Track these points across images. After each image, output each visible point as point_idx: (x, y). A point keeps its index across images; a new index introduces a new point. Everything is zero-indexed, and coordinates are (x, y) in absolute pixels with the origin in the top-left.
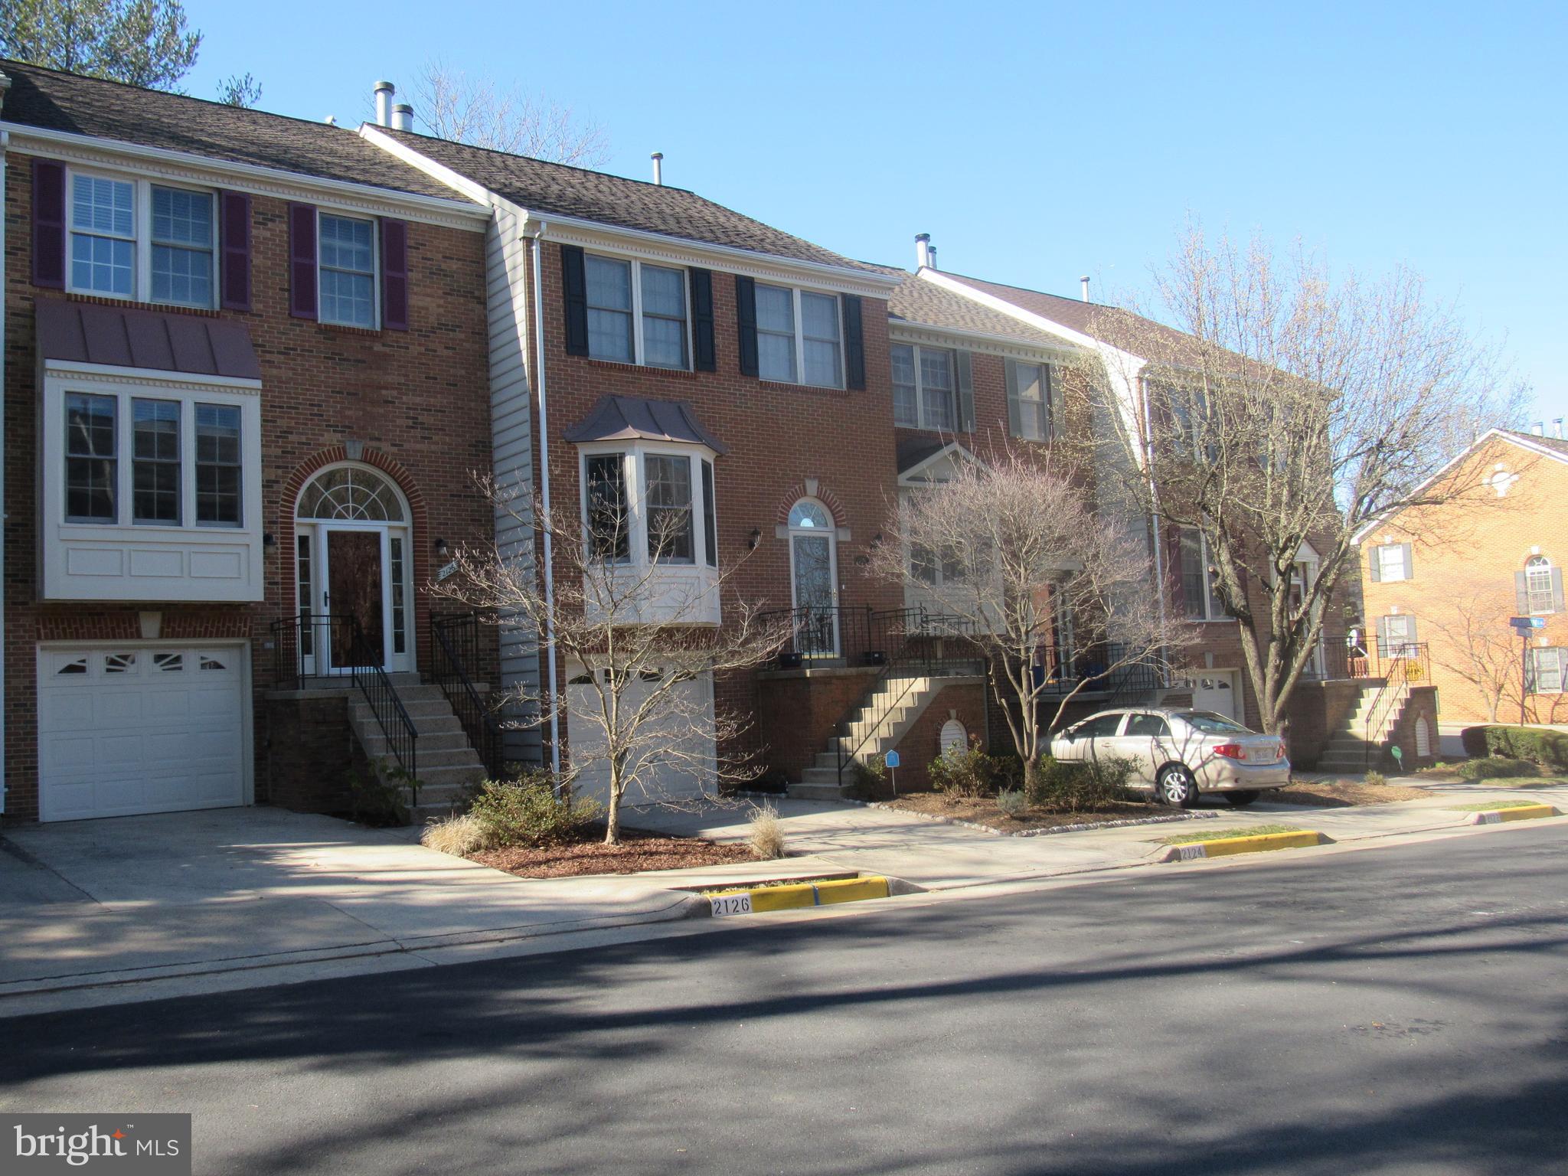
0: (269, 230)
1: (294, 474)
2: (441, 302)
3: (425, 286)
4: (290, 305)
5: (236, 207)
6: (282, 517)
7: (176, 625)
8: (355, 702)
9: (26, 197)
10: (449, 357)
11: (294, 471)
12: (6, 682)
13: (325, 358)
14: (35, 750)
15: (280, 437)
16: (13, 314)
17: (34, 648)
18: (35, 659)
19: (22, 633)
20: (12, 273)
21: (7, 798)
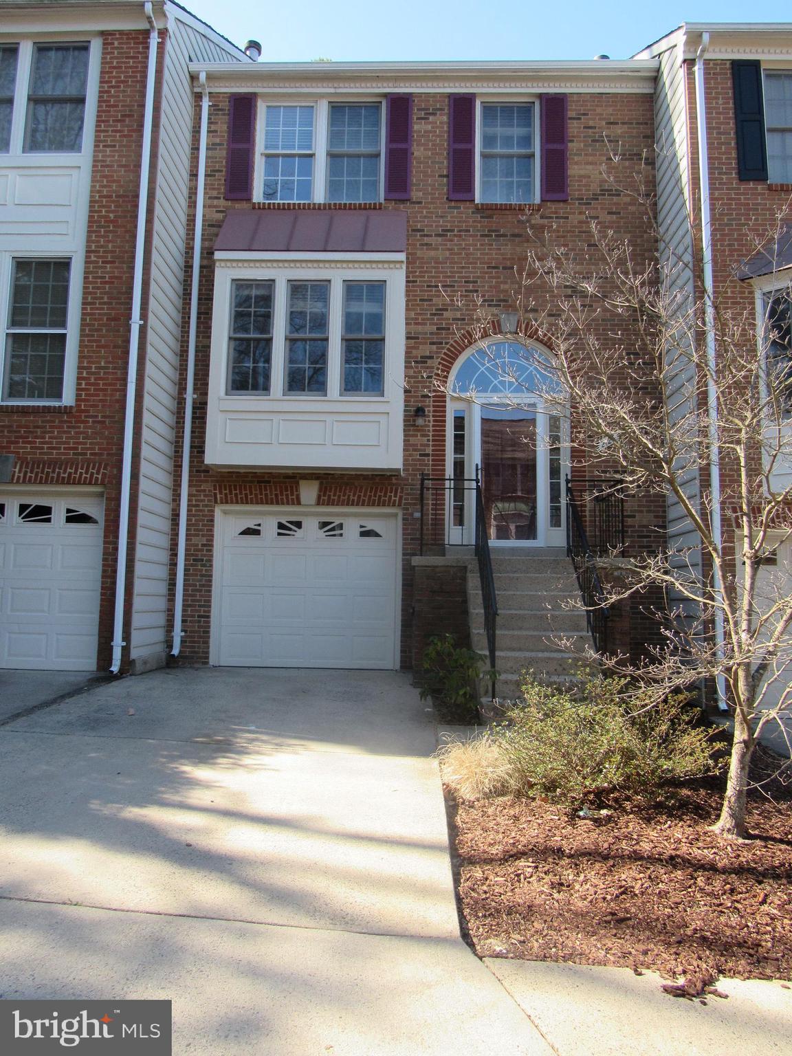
0: (430, 123)
1: (448, 349)
3: (586, 155)
4: (448, 190)
5: (400, 107)
6: (435, 391)
7: (332, 494)
8: (472, 571)
9: (225, 127)
10: (613, 222)
11: (448, 346)
12: (187, 540)
13: (482, 236)
14: (209, 601)
15: (435, 314)
16: (209, 226)
17: (213, 511)
18: (212, 521)
19: (202, 498)
20: (210, 192)
21: (183, 642)
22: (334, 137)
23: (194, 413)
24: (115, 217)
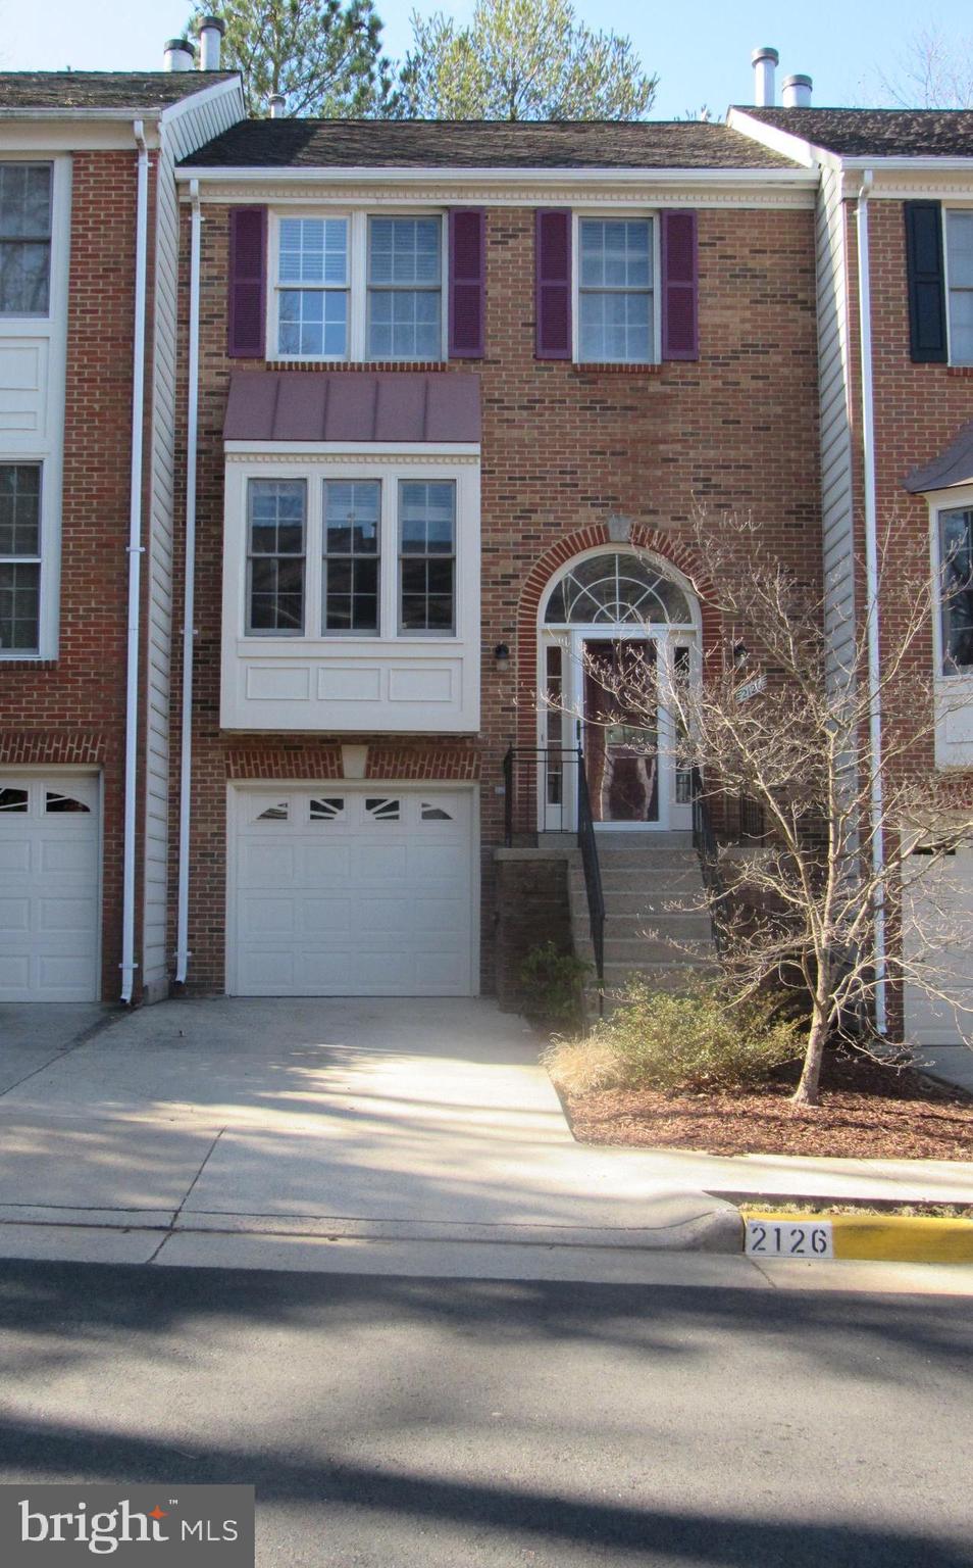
0: (510, 249)
1: (538, 566)
2: (748, 314)
3: (723, 296)
4: (535, 344)
5: (468, 225)
6: (521, 623)
7: (385, 763)
8: (574, 867)
9: (224, 253)
10: (759, 390)
11: (538, 561)
12: (191, 828)
13: (582, 408)
14: (224, 910)
15: (520, 518)
16: (208, 394)
17: (224, 788)
18: (224, 801)
19: (210, 770)
20: (207, 346)
21: (190, 964)
22: (377, 264)
23: (195, 655)
24: (101, 407)
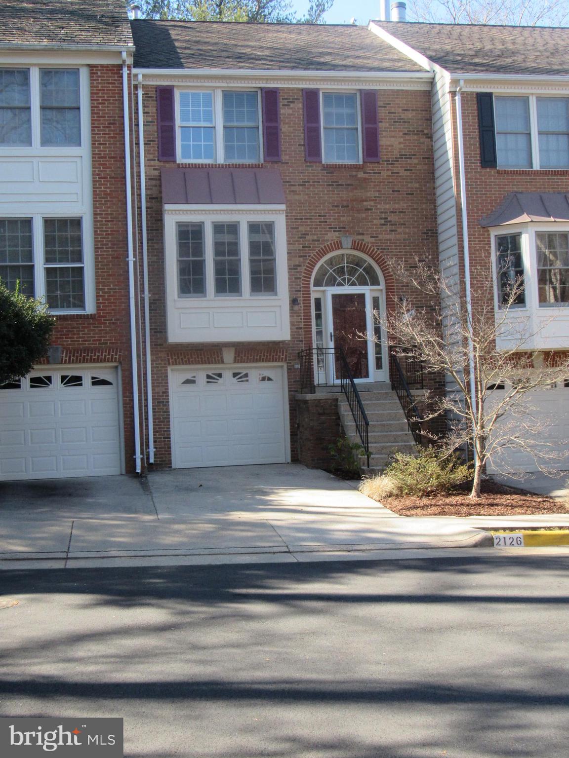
0: (292, 108)
1: (310, 260)
2: (402, 140)
3: (390, 131)
4: (305, 154)
5: (271, 97)
6: (303, 287)
7: (243, 356)
8: (341, 401)
9: (154, 110)
10: (407, 176)
11: (310, 258)
12: (152, 390)
13: (327, 185)
14: (169, 428)
15: (301, 238)
16: (149, 179)
17: (167, 370)
18: (167, 376)
19: (160, 362)
20: (148, 155)
21: (155, 455)
22: (227, 115)
23: (150, 307)
24: (111, 191)
